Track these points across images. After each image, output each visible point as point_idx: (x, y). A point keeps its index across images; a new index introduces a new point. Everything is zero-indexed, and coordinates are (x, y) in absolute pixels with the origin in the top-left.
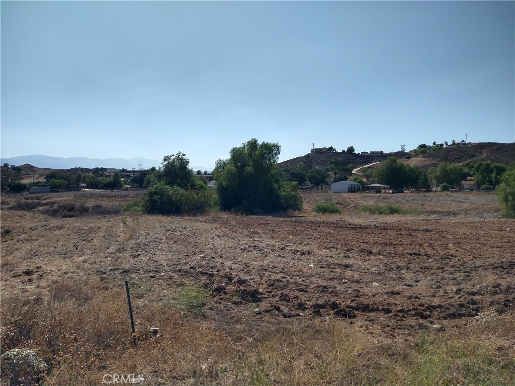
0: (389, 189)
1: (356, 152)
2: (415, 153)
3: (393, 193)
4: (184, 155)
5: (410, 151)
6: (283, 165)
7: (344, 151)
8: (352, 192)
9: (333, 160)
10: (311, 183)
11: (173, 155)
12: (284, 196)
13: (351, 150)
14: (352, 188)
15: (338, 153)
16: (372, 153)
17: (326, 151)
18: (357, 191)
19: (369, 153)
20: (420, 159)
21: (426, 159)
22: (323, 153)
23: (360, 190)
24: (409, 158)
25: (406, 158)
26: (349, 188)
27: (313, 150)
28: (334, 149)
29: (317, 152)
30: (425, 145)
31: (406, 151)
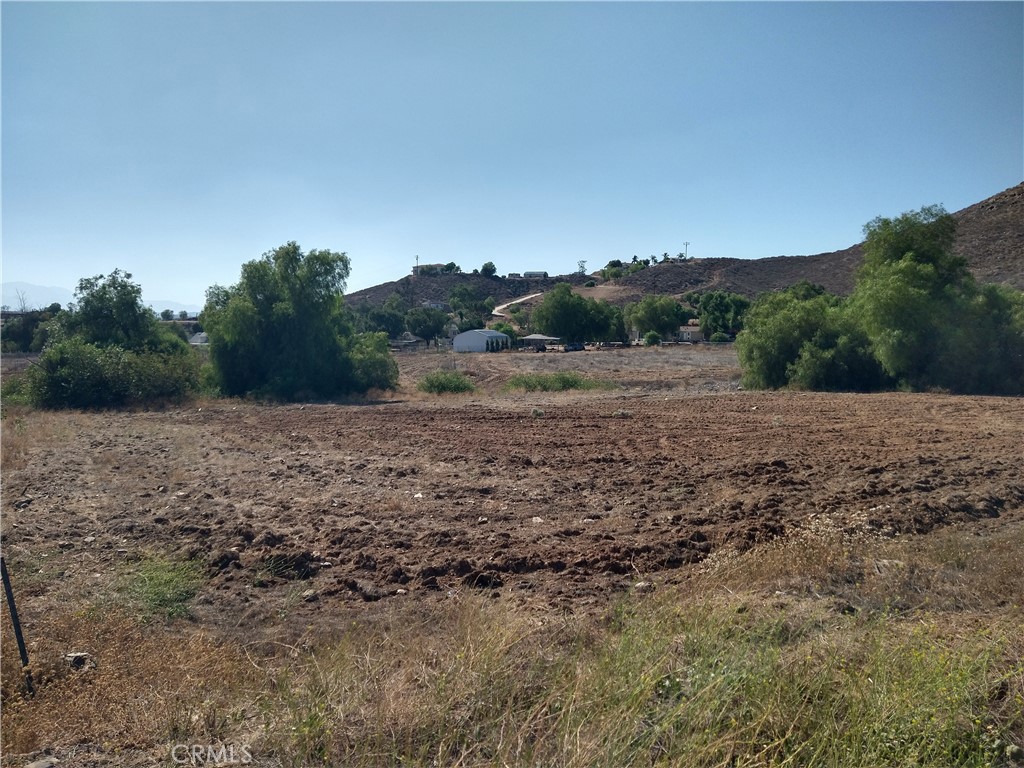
0: (560, 343)
1: (499, 273)
2: (603, 277)
3: (566, 351)
4: (129, 276)
5: (595, 273)
6: (356, 298)
7: (476, 271)
8: (493, 351)
9: (457, 289)
10: (415, 334)
11: (101, 276)
12: (361, 361)
13: (489, 269)
14: (492, 343)
15: (464, 276)
16: (529, 275)
17: (442, 270)
18: (503, 348)
19: (522, 275)
20: (611, 287)
21: (622, 288)
22: (435, 275)
23: (507, 348)
24: (592, 285)
25: (587, 286)
26: (488, 344)
27: (416, 269)
28: (458, 268)
29: (425, 273)
30: (619, 262)
31: (587, 273)
